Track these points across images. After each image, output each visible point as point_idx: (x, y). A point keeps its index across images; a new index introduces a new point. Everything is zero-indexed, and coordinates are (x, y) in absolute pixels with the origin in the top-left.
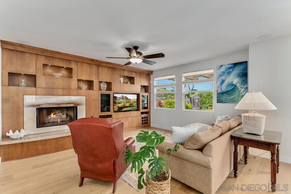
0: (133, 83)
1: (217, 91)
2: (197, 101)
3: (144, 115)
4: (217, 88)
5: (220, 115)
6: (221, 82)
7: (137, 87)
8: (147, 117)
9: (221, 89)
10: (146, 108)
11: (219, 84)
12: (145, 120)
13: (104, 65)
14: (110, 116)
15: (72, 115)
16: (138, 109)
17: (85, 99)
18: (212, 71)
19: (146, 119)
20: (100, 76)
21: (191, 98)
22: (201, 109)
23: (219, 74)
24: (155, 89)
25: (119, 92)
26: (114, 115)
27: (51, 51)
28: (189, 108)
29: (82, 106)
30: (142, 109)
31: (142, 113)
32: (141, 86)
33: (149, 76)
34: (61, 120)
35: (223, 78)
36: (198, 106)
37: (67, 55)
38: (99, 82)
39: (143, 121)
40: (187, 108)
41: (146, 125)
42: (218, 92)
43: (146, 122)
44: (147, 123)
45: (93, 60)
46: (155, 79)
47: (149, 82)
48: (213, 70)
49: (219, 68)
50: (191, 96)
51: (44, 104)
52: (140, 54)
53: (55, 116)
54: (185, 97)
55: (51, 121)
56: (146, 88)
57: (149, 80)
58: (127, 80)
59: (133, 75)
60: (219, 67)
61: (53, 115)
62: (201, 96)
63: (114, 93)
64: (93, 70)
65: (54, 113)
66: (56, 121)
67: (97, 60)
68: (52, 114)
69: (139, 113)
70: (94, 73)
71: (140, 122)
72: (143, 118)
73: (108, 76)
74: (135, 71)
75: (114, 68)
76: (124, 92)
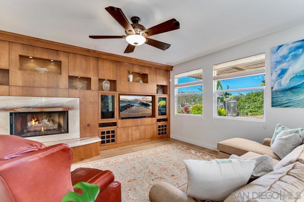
0: (147, 82)
1: (272, 88)
2: (232, 105)
3: (160, 124)
4: (273, 84)
5: (281, 128)
6: (279, 72)
7: (151, 88)
8: (165, 126)
9: (280, 84)
10: (165, 114)
11: (275, 75)
12: (162, 130)
13: (105, 57)
14: (115, 124)
15: (62, 122)
16: (153, 116)
17: (79, 102)
18: (262, 57)
19: (164, 128)
20: (99, 72)
21: (225, 102)
22: (238, 115)
23: (276, 60)
24: (175, 89)
25: (126, 93)
26: (120, 122)
27: (27, 38)
28: (223, 115)
29: (75, 111)
30: (159, 115)
31: (159, 120)
32: (158, 85)
33: (168, 73)
34: (45, 129)
35: (284, 65)
36: (235, 112)
37: (52, 43)
38: (99, 79)
39: (159, 130)
40: (220, 114)
41: (164, 135)
42: (274, 89)
43: (164, 131)
44: (166, 133)
45: (88, 51)
46: (176, 76)
47: (168, 81)
48: (264, 54)
49: (275, 51)
50: (225, 100)
51: (21, 108)
52: (142, 28)
53: (37, 123)
54: (218, 101)
55: (32, 130)
56: (164, 89)
57: (168, 78)
58: (138, 78)
59: (146, 72)
60: (275, 49)
61: (35, 121)
62: (237, 99)
63: (120, 94)
64: (90, 64)
65: (35, 120)
66: (39, 129)
67: (95, 51)
68: (33, 121)
69: (154, 120)
70: (92, 68)
71: (156, 131)
72: (159, 127)
73: (111, 72)
74: (149, 66)
75: (120, 62)
76: (134, 94)
